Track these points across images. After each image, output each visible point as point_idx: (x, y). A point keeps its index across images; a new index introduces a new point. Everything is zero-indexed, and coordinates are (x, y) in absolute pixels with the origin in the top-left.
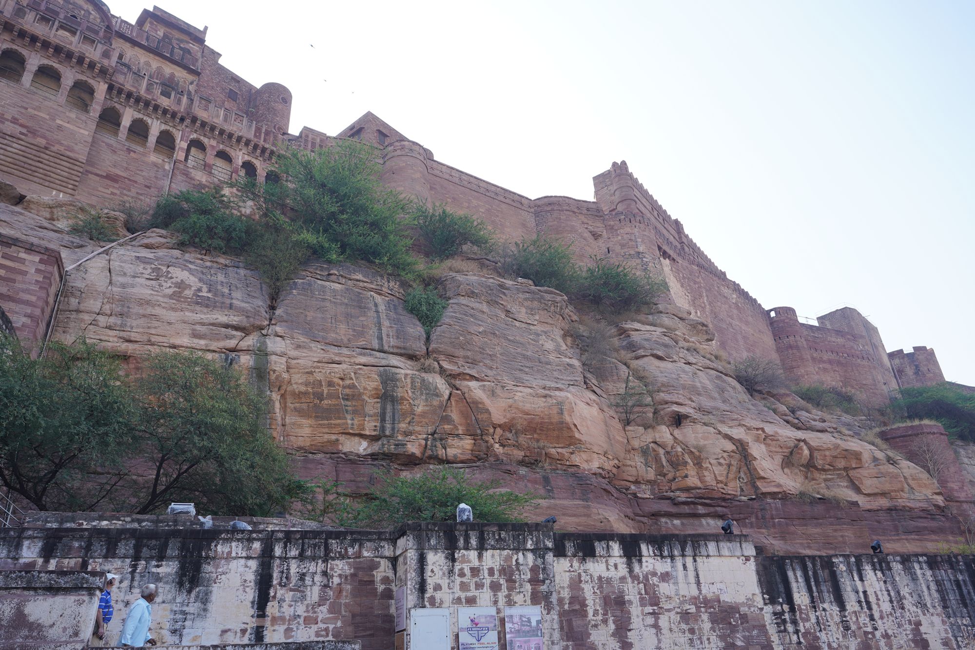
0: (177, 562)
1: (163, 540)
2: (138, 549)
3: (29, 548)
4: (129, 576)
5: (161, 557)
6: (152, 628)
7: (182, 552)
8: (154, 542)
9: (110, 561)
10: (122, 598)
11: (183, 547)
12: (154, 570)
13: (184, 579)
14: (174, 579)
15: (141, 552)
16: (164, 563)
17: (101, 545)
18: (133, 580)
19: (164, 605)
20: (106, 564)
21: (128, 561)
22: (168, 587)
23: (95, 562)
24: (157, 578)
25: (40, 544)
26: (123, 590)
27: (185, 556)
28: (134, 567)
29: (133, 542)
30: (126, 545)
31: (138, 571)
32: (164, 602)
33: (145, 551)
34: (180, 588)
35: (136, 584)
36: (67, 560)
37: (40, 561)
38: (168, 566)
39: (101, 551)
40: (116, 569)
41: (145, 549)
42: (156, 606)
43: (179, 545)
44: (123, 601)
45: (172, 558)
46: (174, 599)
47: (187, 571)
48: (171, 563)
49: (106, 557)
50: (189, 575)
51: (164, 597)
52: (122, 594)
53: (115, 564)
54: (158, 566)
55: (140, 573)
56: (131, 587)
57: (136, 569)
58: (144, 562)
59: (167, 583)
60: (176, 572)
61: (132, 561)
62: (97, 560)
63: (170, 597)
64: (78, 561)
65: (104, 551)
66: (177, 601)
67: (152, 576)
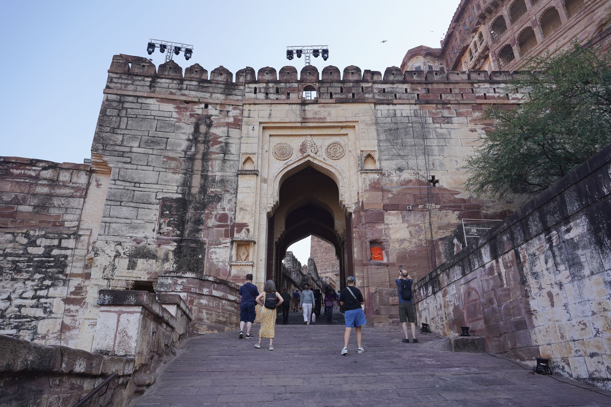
0: (583, 218)
1: (558, 198)
2: (543, 220)
3: (485, 254)
4: (549, 253)
5: (566, 219)
6: (595, 311)
7: (581, 201)
8: (552, 205)
9: (531, 244)
10: (554, 280)
11: (581, 196)
12: (567, 237)
13: (600, 234)
14: (590, 239)
15: (547, 221)
16: (572, 224)
17: (519, 230)
18: (554, 257)
19: (594, 277)
20: (529, 248)
21: (542, 236)
22: (588, 252)
23: (522, 249)
24: (574, 245)
25: (488, 249)
26: (551, 270)
27: (588, 205)
28: (549, 240)
29: (537, 214)
30: (534, 220)
31: (554, 244)
32: (592, 274)
33: (551, 220)
34: (601, 248)
35: (558, 259)
36: (507, 255)
37: (494, 262)
38: (577, 225)
39: (520, 235)
40: (538, 249)
41: (548, 217)
42: (586, 281)
43: (575, 194)
44: (556, 284)
45: (576, 215)
46: (602, 266)
47: (599, 223)
48: (578, 221)
49: (526, 241)
50: (603, 227)
51: (591, 267)
52: (552, 275)
53: (535, 245)
54: (568, 231)
55: (557, 245)
56: (556, 265)
57: (552, 243)
58: (554, 232)
59: (584, 248)
60: (588, 230)
61: (546, 236)
62: (522, 246)
63: (595, 265)
64: (512, 252)
65: (522, 235)
66: (606, 268)
67: (568, 245)
